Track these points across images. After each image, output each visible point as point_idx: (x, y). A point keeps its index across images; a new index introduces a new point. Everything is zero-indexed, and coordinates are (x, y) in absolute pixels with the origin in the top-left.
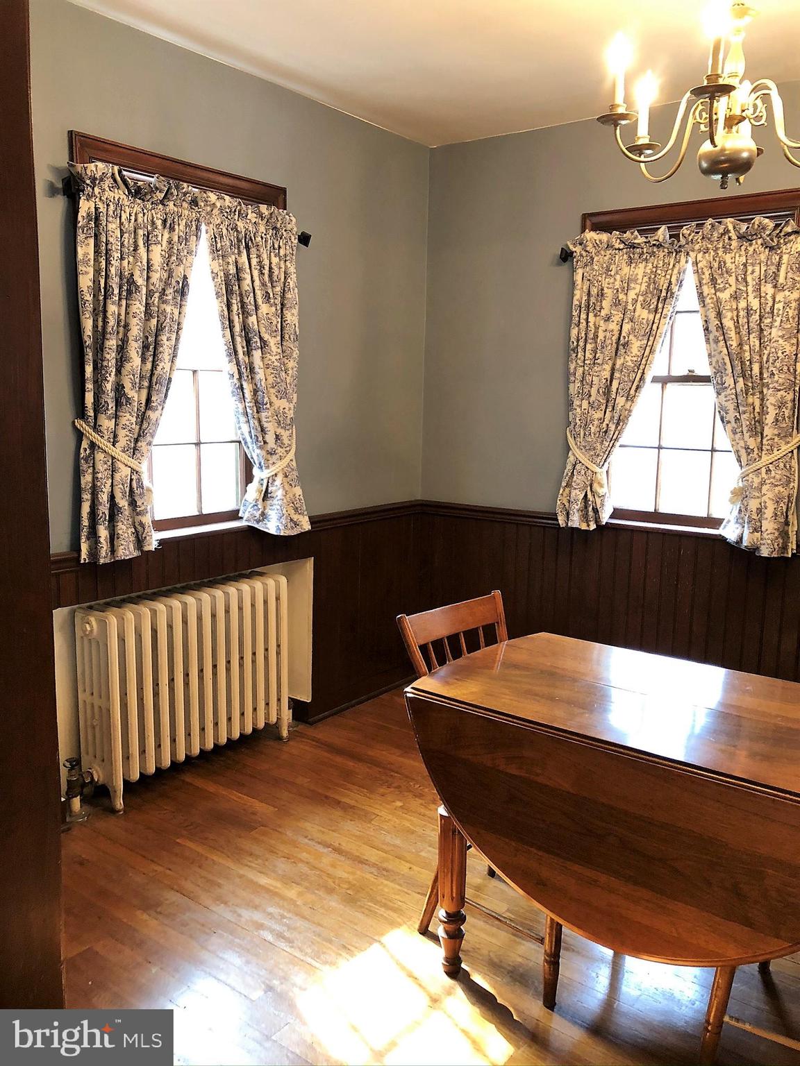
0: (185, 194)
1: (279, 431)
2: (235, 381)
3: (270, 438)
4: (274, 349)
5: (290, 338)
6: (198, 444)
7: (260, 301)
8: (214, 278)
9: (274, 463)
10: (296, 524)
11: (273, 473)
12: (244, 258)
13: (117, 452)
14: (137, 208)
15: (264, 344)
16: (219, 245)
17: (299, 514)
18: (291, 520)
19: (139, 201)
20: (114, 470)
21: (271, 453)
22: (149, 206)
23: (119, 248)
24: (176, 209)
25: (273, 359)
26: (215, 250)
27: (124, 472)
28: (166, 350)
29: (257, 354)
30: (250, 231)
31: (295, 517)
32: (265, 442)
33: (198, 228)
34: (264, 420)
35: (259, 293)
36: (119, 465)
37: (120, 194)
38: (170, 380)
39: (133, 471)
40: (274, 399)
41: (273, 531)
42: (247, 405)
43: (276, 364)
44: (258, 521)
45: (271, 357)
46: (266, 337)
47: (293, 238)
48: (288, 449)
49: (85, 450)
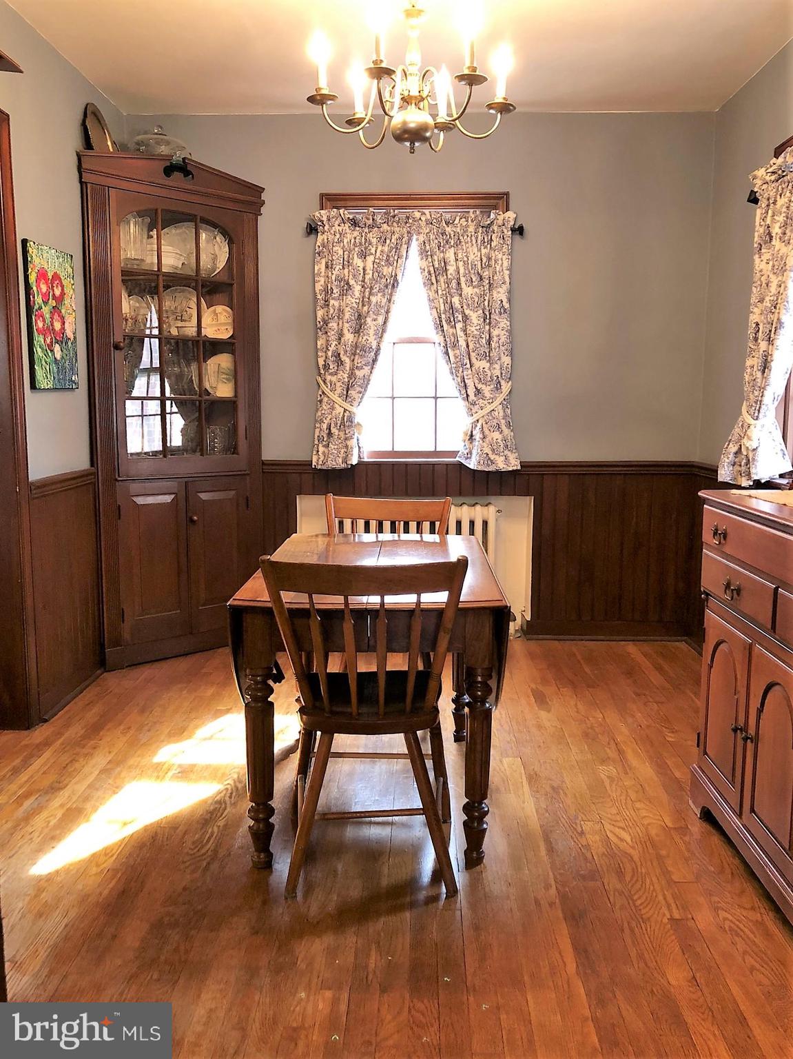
0: (394, 217)
1: (479, 386)
2: (442, 348)
3: (471, 391)
4: (475, 321)
5: (495, 312)
6: (436, 398)
7: (463, 285)
8: (422, 272)
9: (476, 412)
10: (492, 462)
11: (474, 420)
12: (450, 254)
13: (335, 397)
14: (356, 234)
15: (466, 318)
16: (428, 248)
17: (496, 454)
18: (489, 459)
19: (358, 228)
20: (333, 408)
21: (474, 404)
22: (366, 230)
23: (342, 262)
24: (389, 228)
25: (473, 329)
26: (424, 253)
27: (339, 410)
28: (372, 328)
29: (459, 326)
30: (458, 233)
31: (492, 457)
32: (467, 395)
33: (410, 240)
34: (465, 377)
35: (463, 280)
36: (336, 405)
37: (346, 227)
38: (378, 349)
39: (345, 410)
40: (474, 360)
41: (471, 466)
42: (453, 365)
43: (476, 332)
44: (467, 458)
45: (471, 328)
46: (467, 312)
47: (505, 231)
48: (491, 401)
49: (321, 395)
